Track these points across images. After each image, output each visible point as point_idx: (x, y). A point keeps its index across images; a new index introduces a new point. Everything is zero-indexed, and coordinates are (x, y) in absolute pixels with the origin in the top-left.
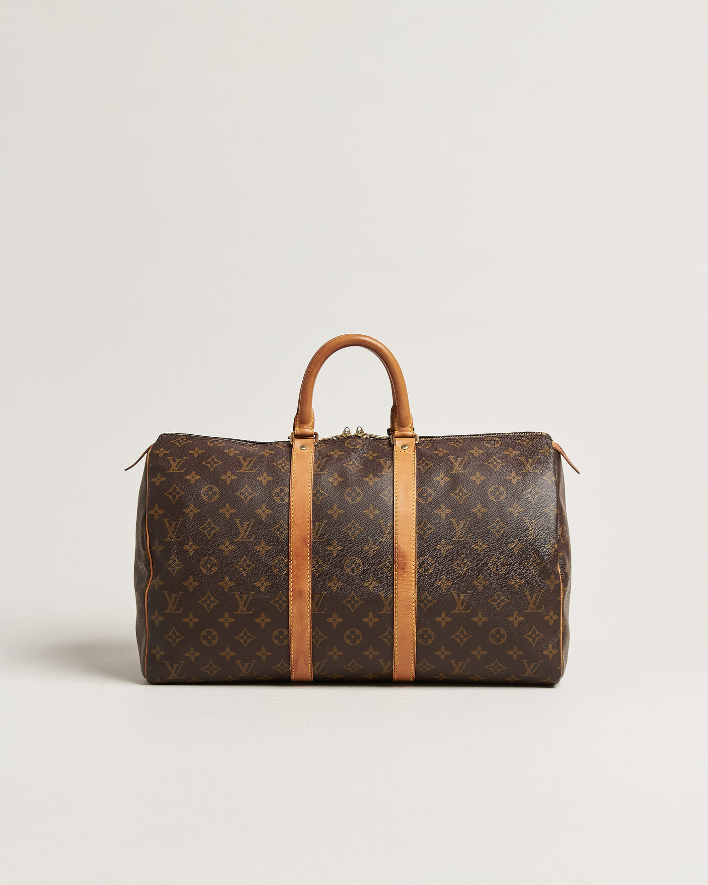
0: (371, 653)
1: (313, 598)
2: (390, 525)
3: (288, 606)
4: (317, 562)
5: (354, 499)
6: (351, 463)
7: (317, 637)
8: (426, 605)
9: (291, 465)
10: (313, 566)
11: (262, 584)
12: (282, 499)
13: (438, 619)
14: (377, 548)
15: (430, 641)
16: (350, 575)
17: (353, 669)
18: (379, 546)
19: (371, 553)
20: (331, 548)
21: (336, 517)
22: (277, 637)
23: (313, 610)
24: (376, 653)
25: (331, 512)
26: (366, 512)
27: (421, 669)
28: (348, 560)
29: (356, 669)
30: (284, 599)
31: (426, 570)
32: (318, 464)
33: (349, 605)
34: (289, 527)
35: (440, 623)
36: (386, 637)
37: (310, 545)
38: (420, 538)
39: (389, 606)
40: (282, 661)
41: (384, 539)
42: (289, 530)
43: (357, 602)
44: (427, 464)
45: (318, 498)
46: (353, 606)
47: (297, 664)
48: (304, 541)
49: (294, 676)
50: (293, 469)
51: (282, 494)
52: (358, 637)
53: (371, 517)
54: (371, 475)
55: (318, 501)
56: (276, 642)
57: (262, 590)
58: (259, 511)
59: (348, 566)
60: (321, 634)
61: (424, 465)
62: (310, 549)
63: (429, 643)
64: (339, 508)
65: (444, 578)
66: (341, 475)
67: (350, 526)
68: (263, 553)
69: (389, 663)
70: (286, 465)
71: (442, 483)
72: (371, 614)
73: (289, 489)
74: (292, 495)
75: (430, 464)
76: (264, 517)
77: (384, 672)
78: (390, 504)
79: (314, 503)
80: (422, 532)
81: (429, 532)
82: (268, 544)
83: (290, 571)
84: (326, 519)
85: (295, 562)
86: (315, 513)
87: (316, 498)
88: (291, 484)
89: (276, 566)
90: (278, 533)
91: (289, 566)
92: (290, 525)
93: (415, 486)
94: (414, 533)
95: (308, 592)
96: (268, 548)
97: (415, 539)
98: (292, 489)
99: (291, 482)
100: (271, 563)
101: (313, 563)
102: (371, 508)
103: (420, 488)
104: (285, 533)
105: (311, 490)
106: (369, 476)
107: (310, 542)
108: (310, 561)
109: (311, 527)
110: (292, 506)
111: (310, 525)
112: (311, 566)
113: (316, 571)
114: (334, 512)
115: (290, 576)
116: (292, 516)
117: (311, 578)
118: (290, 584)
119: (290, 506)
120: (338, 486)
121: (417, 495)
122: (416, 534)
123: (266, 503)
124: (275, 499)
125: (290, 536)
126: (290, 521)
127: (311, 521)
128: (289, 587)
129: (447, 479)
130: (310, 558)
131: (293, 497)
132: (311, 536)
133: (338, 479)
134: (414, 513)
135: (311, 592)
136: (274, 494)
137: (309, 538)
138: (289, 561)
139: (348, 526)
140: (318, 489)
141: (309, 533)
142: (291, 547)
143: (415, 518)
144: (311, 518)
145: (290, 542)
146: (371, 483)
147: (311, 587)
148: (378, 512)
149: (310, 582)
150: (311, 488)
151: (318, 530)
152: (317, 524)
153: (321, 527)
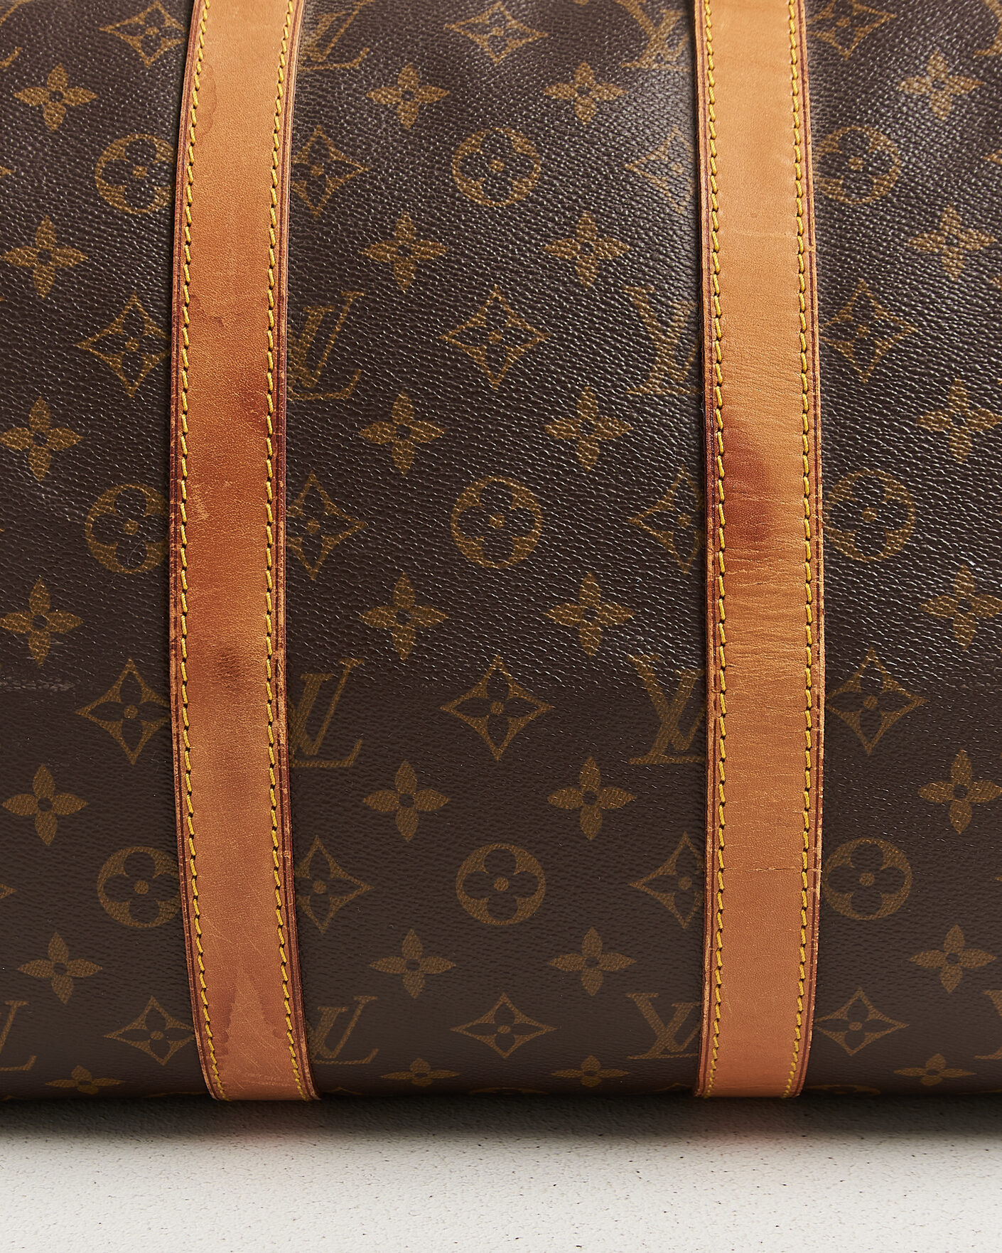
0: (592, 963)
1: (293, 691)
2: (682, 310)
3: (165, 738)
4: (314, 507)
5: (498, 187)
6: (484, 18)
7: (319, 887)
8: (870, 722)
9: (187, 36)
10: (294, 528)
11: (39, 623)
12: (138, 195)
13: (935, 792)
14: (616, 428)
15: (891, 904)
16: (480, 568)
17: (504, 1042)
18: (631, 418)
19: (587, 457)
20: (380, 433)
21: (405, 277)
22: (118, 889)
23: (295, 752)
24: (619, 962)
25: (382, 252)
26: (564, 249)
27: (838, 1037)
28: (471, 495)
29: (520, 1040)
30: (149, 695)
31: (872, 538)
33: (479, 725)
34: (169, 333)
35: (942, 811)
36: (664, 884)
37: (277, 422)
38: (836, 375)
39: (684, 726)
40: (153, 1002)
41: (654, 387)
42: (168, 345)
43: (519, 708)
44: (861, 20)
45: (316, 187)
46: (498, 727)
47: (224, 1015)
48: (248, 402)
49: (218, 1078)
50: (197, 51)
51: (139, 171)
52: (525, 885)
53: (588, 274)
54: (584, 73)
55: (316, 200)
56: (119, 912)
57: (39, 649)
58: (20, 256)
59: (471, 523)
60: (337, 872)
61: (843, 23)
62: (276, 440)
63: (882, 914)
64: (424, 232)
65: (963, 582)
66: (433, 76)
67: (478, 320)
68: (39, 465)
69: (682, 1010)
70: (167, 33)
71: (941, 106)
72: (590, 771)
73: (176, 146)
74: (187, 173)
75: (874, 17)
76: (44, 283)
77: (654, 1053)
78: (682, 209)
79: (299, 216)
80: (845, 348)
81: (882, 346)
82: (64, 417)
83: (176, 552)
84: (358, 290)
85: (200, 508)
86: (303, 260)
87: (307, 189)
88: (182, 123)
89: (107, 529)
90: (114, 362)
91: (172, 530)
92: (178, 323)
93: (805, 121)
94: (805, 352)
95: (269, 657)
96: (66, 438)
97: (815, 380)
98: (188, 144)
99: (183, 114)
100: (80, 517)
101: (293, 511)
102: (584, 230)
103: (831, 132)
104: (152, 361)
105: (284, 148)
106: (573, 78)
107: (278, 408)
108: (277, 501)
109: (283, 331)
110: (189, 225)
111: (279, 321)
112: (282, 525)
113: (306, 552)
114: (399, 254)
115: (175, 578)
116: (188, 275)
117: (281, 591)
118: (176, 622)
119: (177, 227)
120: (420, 126)
121: (819, 163)
122: (817, 354)
123: (56, 213)
124: (105, 195)
125: (177, 378)
126: (174, 299)
127: (280, 298)
128: (172, 633)
129: (964, 85)
130: (278, 484)
131: (191, 184)
132: (283, 376)
133: (420, 94)
134: (807, 254)
135: (281, 658)
136: (102, 168)
137: (271, 388)
138: (172, 502)
139: (468, 319)
140: (318, 143)
141: (271, 361)
142: (180, 433)
143: (811, 279)
144: (279, 285)
145: (173, 408)
146: (585, 112)
147: (281, 633)
148: (622, 248)
149: (277, 608)
150: (285, 137)
151: (319, 345)
152: (313, 316)
153: (331, 330)
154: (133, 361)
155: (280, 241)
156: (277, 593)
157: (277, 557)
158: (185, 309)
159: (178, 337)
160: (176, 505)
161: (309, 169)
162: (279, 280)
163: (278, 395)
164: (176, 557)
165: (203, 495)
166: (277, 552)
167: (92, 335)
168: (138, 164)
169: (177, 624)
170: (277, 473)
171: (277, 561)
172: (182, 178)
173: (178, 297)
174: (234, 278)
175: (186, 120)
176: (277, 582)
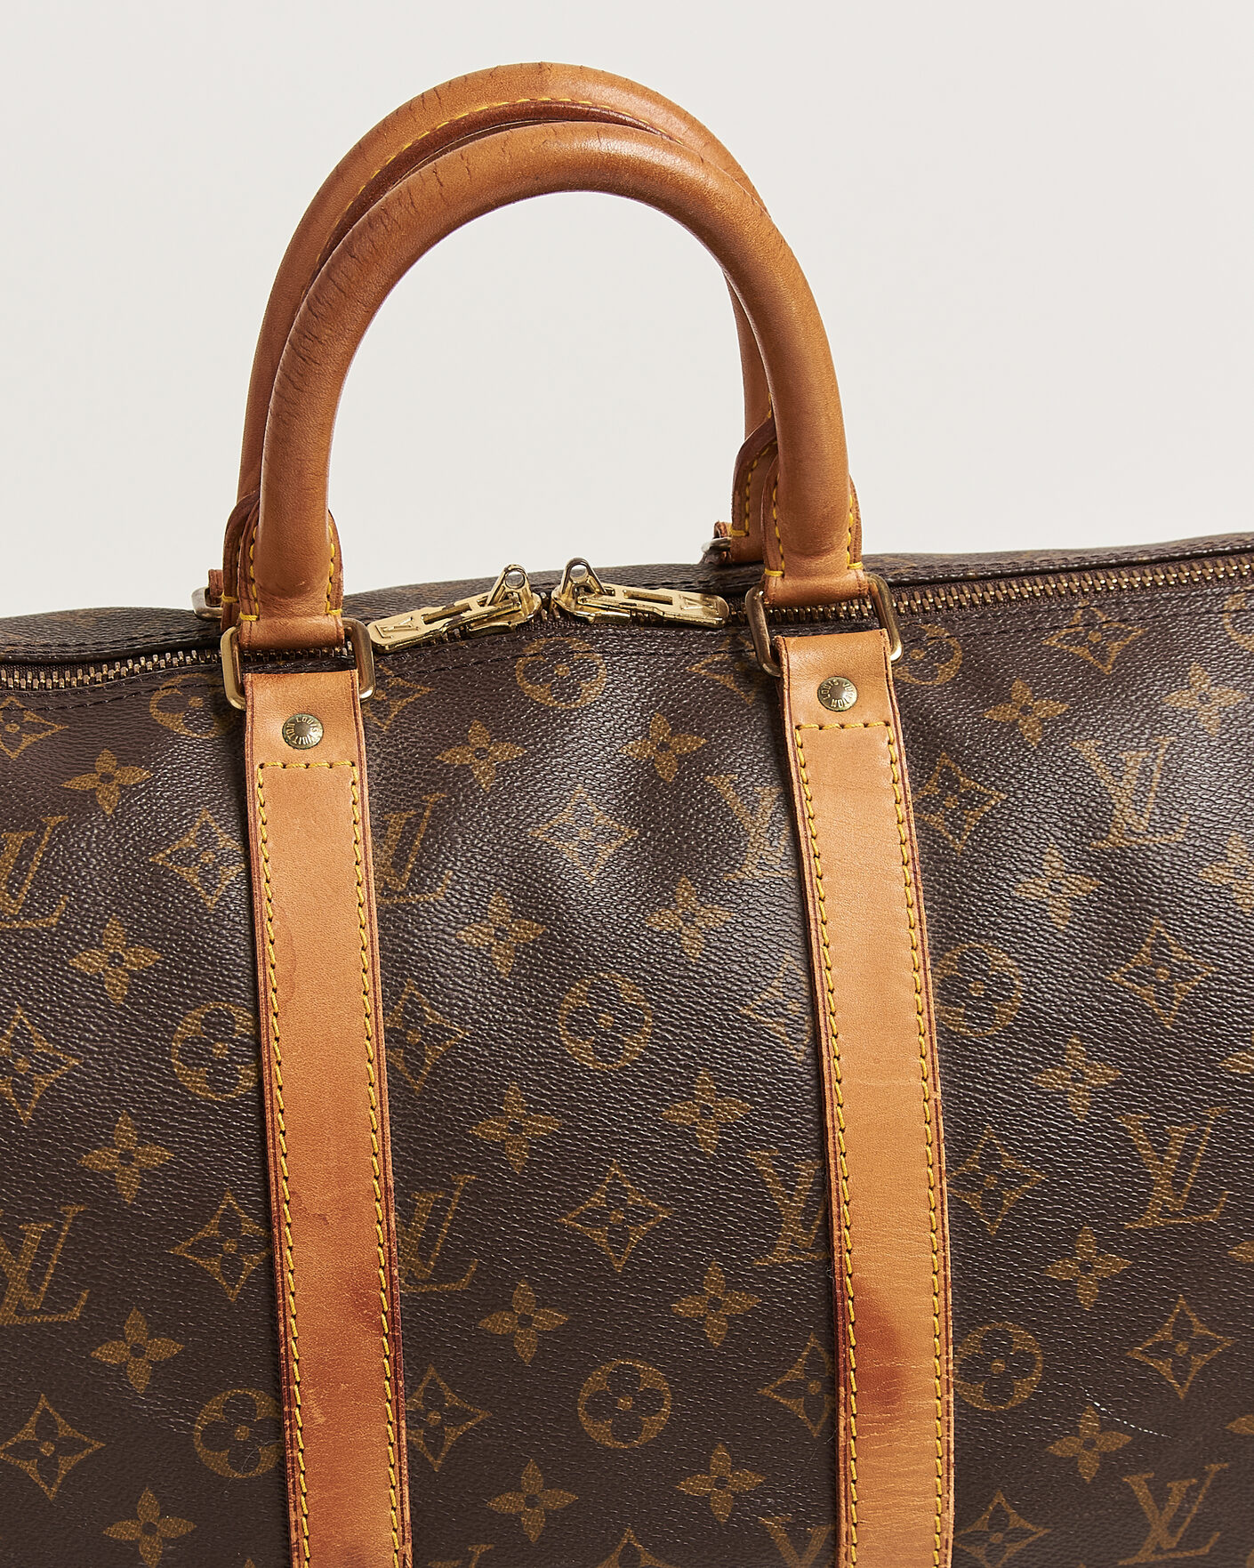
2: (807, 1171)
4: (433, 1399)
5: (608, 1045)
10: (415, 1420)
11: (149, 1529)
12: (221, 1076)
14: (743, 1302)
18: (758, 1290)
19: (715, 1332)
20: (501, 1323)
21: (518, 1156)
25: (491, 1130)
26: (682, 1114)
28: (597, 1379)
32: (393, 835)
34: (270, 1232)
37: (392, 1321)
38: (965, 1227)
42: (270, 1245)
44: (970, 800)
45: (414, 1056)
48: (360, 1302)
51: (219, 1049)
53: (708, 1139)
54: (685, 893)
55: (415, 1073)
57: (150, 1554)
58: (100, 1159)
59: (598, 1407)
61: (953, 804)
62: (393, 1340)
64: (535, 1105)
66: (523, 905)
67: (598, 1199)
68: (139, 1377)
71: (1060, 915)
73: (256, 1012)
74: (275, 1050)
75: (983, 798)
76: (129, 1186)
78: (800, 1054)
79: (399, 1091)
80: (973, 1201)
81: (1009, 1197)
82: (161, 1327)
83: (293, 1458)
84: (468, 1173)
85: (316, 1413)
86: (406, 1141)
87: (405, 1059)
88: (262, 989)
89: (217, 1436)
90: (213, 1265)
91: (288, 1437)
92: (279, 1223)
93: (922, 941)
94: (934, 1211)
95: (396, 1551)
96: (164, 1348)
97: (944, 1241)
98: (271, 1015)
99: (261, 978)
100: (185, 1426)
101: (412, 1404)
102: (703, 1091)
103: (949, 950)
104: (252, 1262)
105: (376, 1014)
106: (674, 901)
107: (392, 1307)
108: (397, 1400)
109: (393, 1225)
110: (282, 1111)
111: (387, 1215)
112: (403, 1424)
113: (427, 1444)
114: (510, 1131)
115: (294, 1483)
116: (285, 1169)
117: (406, 1488)
118: (296, 1525)
119: (269, 1116)
120: (518, 973)
121: (939, 987)
122: (946, 1213)
123: (134, 1107)
124: (185, 1081)
125: (283, 1282)
126: (273, 1197)
127: (387, 1189)
128: (294, 1536)
129: (1083, 886)
130: (397, 1384)
131: (279, 1063)
132: (396, 1273)
133: (514, 931)
134: (932, 1102)
135: (409, 1553)
136: (178, 1048)
137: (384, 1286)
138: (286, 1409)
139: (587, 1199)
140: (410, 1001)
141: (382, 1258)
142: (289, 1339)
143: (938, 1130)
144: (385, 1174)
145: (281, 1313)
146: (693, 944)
147: (408, 1528)
148: (743, 1108)
149: (402, 1505)
150: (375, 1000)
151: (431, 1235)
152: (422, 1202)
153: (444, 1218)
154: (232, 1266)
155: (382, 1125)
156: (401, 1490)
157: (400, 1456)
158: (285, 1206)
159: (280, 1239)
160: (290, 1412)
161: (405, 1034)
162: (385, 1169)
163: (392, 1293)
164: (293, 1463)
165: (318, 1400)
166: (400, 1451)
167: (186, 1239)
168: (217, 1040)
169: (298, 1525)
170: (395, 1373)
171: (400, 1460)
172: (269, 1057)
173: (277, 1194)
174: (336, 1169)
175: (265, 985)
176: (401, 1480)
